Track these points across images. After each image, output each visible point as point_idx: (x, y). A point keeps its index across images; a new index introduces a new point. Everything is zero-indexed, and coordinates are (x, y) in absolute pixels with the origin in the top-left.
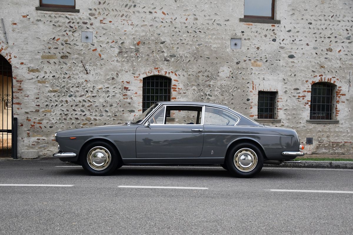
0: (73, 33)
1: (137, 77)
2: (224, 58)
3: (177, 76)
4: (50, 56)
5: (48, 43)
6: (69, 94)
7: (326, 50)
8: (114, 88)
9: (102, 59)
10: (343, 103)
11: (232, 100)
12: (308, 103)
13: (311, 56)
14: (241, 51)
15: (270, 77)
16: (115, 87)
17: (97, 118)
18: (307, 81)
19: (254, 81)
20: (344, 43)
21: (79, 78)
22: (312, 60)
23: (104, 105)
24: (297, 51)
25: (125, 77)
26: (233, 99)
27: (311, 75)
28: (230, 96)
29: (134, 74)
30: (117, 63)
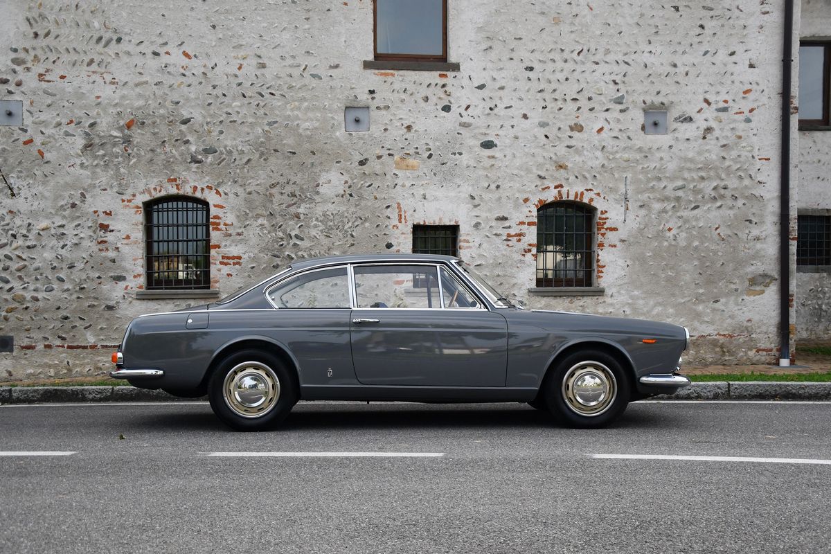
1: (129, 201)
2: (330, 153)
3: (221, 196)
7: (568, 128)
8: (77, 226)
9: (47, 162)
10: (613, 248)
11: (352, 248)
12: (530, 251)
13: (533, 142)
14: (368, 134)
15: (440, 193)
16: (79, 225)
17: (40, 295)
18: (526, 200)
19: (401, 202)
20: (610, 111)
22: (537, 151)
23: (55, 267)
24: (500, 132)
25: (100, 202)
26: (353, 245)
27: (536, 186)
28: (346, 239)
29: (122, 194)
30: (82, 171)
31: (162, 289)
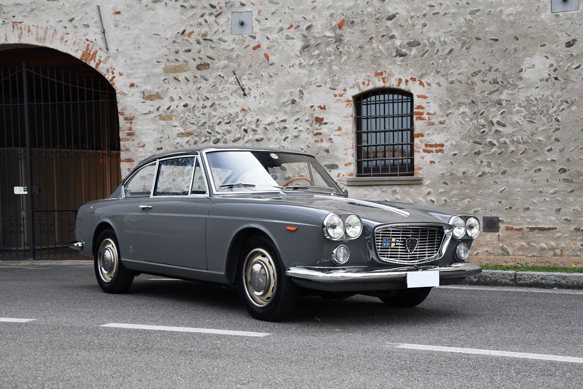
0: (216, 17)
1: (341, 95)
2: (534, 37)
3: (424, 86)
4: (177, 67)
5: (174, 42)
6: (213, 138)
8: (296, 120)
9: (272, 64)
11: (557, 133)
14: (577, 13)
16: (298, 119)
21: (230, 105)
25: (316, 97)
26: (558, 129)
28: (551, 124)
29: (334, 89)
30: (300, 70)
31: (370, 176)
